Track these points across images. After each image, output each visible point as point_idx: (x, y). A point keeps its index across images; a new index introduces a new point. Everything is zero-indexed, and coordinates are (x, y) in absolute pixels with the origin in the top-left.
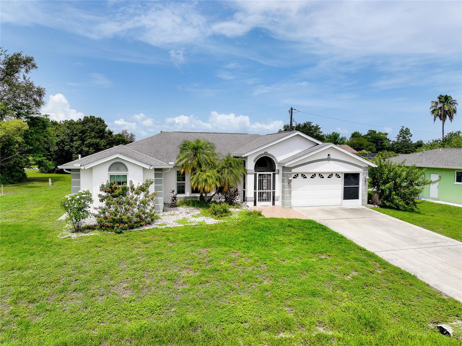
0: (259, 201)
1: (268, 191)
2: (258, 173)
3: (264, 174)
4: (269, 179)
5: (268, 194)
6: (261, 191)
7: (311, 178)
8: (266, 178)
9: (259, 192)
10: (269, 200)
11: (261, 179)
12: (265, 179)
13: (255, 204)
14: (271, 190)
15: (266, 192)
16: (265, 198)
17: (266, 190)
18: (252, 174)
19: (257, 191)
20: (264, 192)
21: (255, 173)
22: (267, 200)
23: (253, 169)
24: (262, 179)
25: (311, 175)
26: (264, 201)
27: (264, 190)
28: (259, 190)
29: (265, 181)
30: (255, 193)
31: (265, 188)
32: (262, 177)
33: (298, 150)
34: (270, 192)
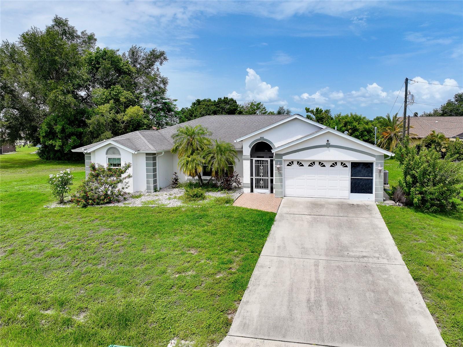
0: (256, 187)
1: (265, 178)
2: (254, 159)
3: (260, 161)
4: (266, 165)
5: (265, 181)
6: (258, 177)
7: (309, 166)
8: (262, 164)
9: (255, 179)
10: (266, 188)
11: (257, 165)
12: (261, 166)
13: (252, 191)
14: (268, 177)
15: (262, 179)
16: (261, 185)
17: (262, 176)
18: (247, 159)
19: (254, 177)
20: (261, 179)
21: (251, 159)
22: (264, 188)
23: (249, 155)
24: (259, 165)
25: (309, 163)
26: (261, 187)
27: (261, 176)
28: (255, 176)
29: (261, 167)
30: (252, 179)
31: (261, 174)
32: (259, 164)
33: (299, 135)
34: (268, 179)
